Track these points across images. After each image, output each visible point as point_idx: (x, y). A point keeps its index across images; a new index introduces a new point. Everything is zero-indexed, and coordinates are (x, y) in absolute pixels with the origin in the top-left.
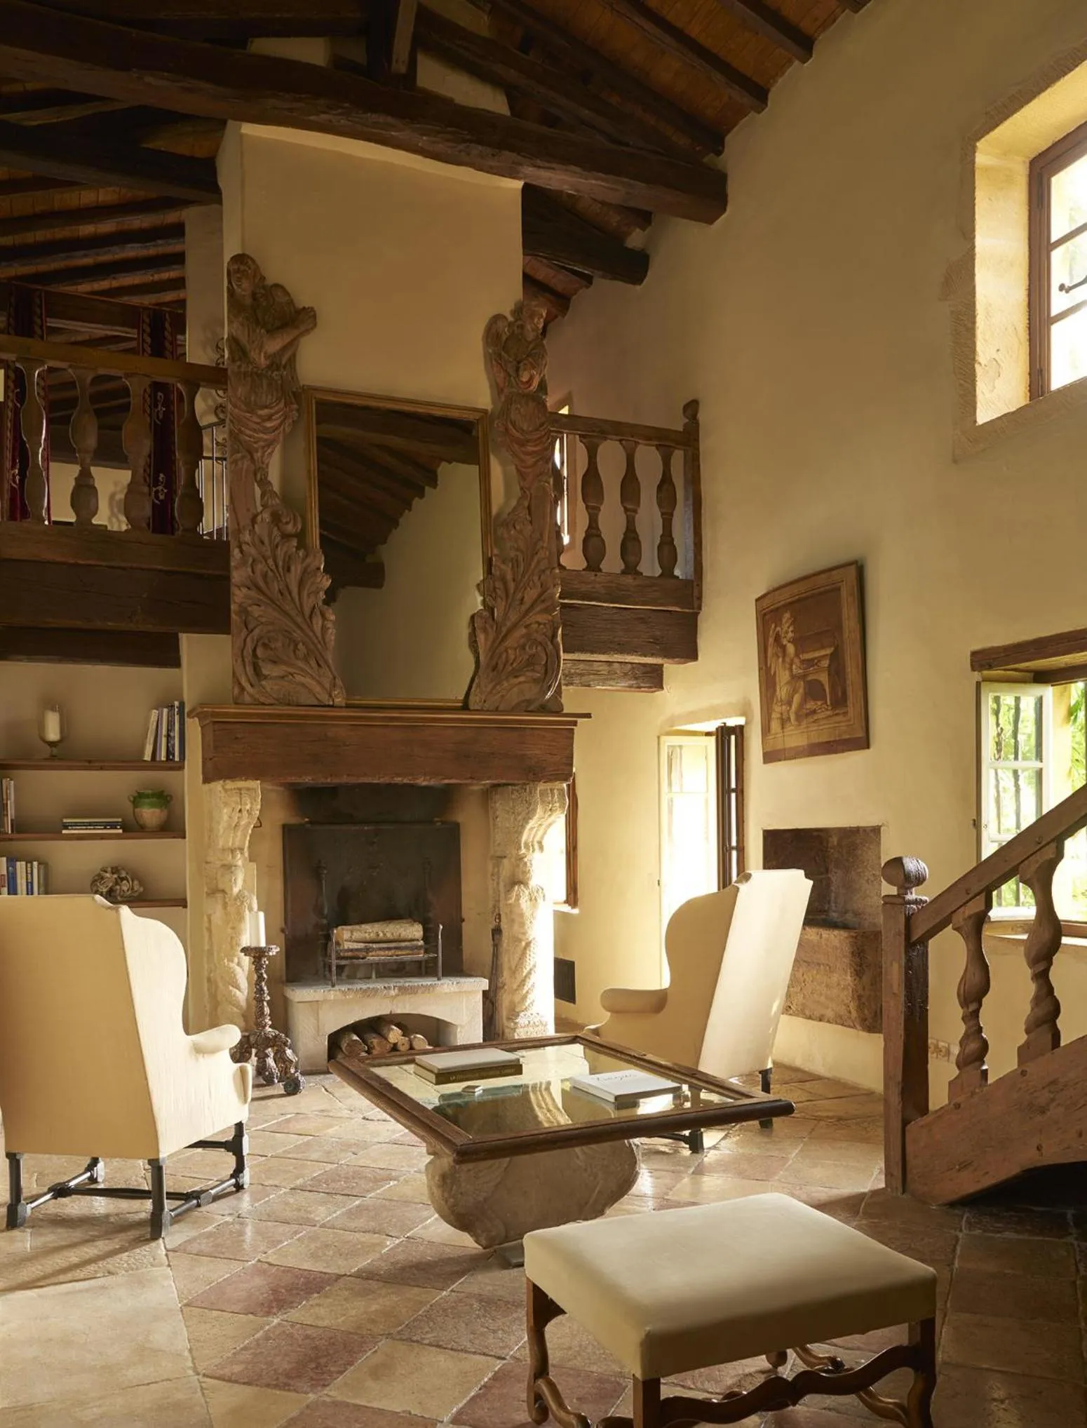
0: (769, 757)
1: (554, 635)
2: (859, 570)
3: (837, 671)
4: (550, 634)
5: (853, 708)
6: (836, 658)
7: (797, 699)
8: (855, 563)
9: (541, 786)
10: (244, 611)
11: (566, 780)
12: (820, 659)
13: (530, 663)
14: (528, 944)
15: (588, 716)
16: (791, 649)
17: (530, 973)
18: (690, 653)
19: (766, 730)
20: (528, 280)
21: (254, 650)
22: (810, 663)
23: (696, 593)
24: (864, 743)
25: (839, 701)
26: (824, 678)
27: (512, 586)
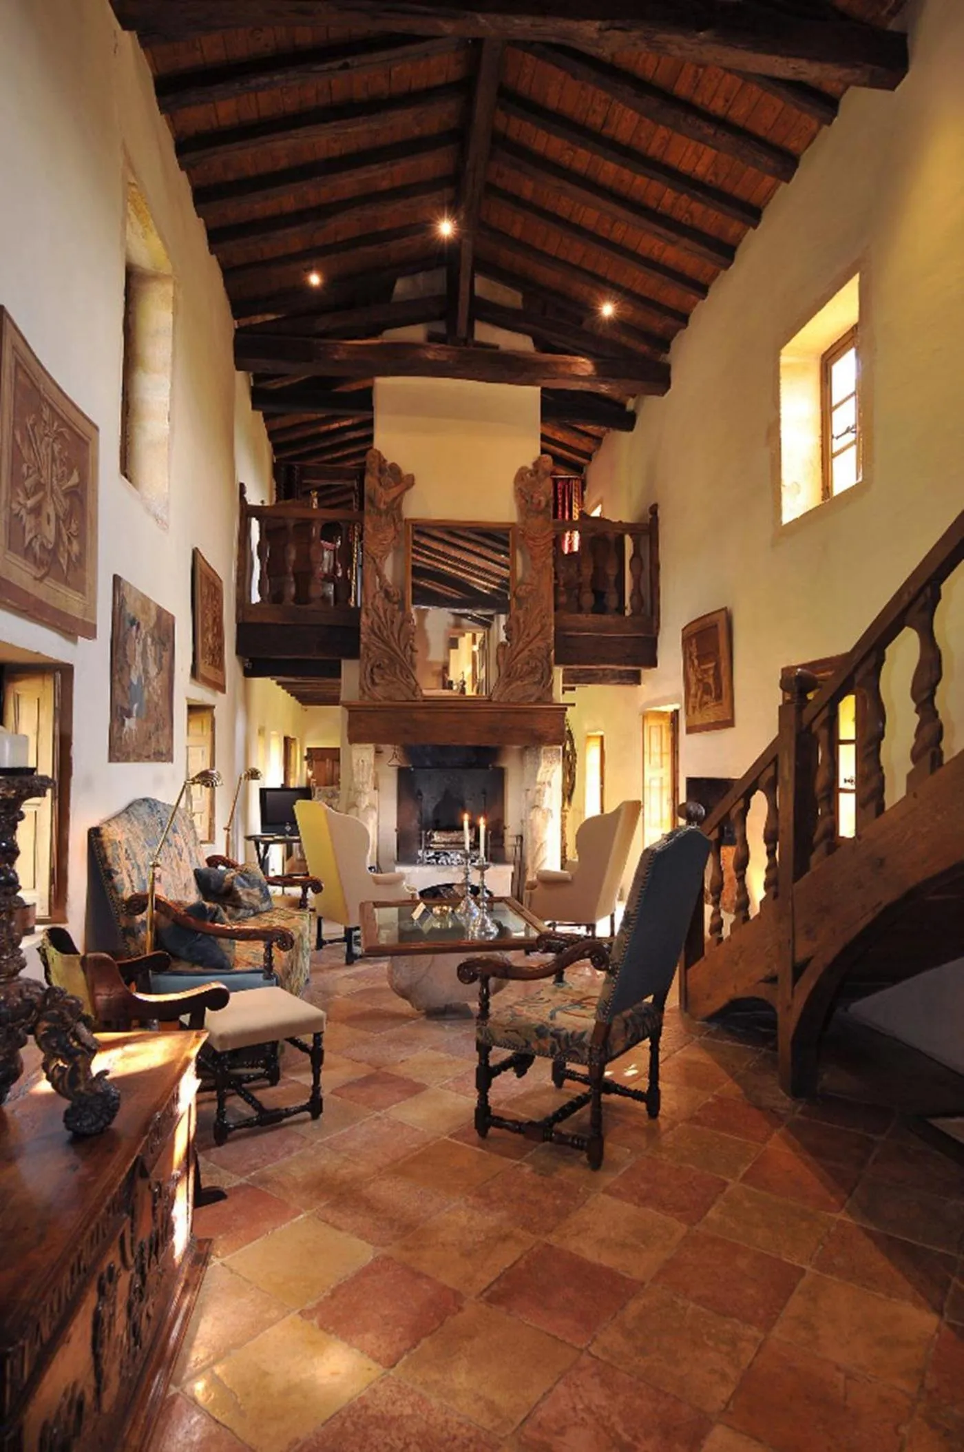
0: (690, 730)
1: (549, 655)
2: (727, 616)
3: (717, 677)
4: (545, 654)
5: (725, 701)
6: (717, 668)
7: (699, 694)
8: (725, 609)
9: (544, 748)
10: (367, 647)
11: (560, 744)
12: (709, 668)
13: (532, 671)
14: (542, 844)
15: (573, 705)
16: (696, 662)
17: (544, 861)
18: (653, 663)
19: (687, 713)
20: (544, 438)
21: (372, 670)
22: (705, 671)
23: (655, 624)
24: (730, 723)
25: (719, 697)
26: (711, 681)
27: (522, 626)
